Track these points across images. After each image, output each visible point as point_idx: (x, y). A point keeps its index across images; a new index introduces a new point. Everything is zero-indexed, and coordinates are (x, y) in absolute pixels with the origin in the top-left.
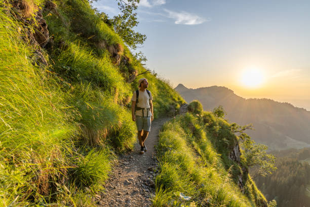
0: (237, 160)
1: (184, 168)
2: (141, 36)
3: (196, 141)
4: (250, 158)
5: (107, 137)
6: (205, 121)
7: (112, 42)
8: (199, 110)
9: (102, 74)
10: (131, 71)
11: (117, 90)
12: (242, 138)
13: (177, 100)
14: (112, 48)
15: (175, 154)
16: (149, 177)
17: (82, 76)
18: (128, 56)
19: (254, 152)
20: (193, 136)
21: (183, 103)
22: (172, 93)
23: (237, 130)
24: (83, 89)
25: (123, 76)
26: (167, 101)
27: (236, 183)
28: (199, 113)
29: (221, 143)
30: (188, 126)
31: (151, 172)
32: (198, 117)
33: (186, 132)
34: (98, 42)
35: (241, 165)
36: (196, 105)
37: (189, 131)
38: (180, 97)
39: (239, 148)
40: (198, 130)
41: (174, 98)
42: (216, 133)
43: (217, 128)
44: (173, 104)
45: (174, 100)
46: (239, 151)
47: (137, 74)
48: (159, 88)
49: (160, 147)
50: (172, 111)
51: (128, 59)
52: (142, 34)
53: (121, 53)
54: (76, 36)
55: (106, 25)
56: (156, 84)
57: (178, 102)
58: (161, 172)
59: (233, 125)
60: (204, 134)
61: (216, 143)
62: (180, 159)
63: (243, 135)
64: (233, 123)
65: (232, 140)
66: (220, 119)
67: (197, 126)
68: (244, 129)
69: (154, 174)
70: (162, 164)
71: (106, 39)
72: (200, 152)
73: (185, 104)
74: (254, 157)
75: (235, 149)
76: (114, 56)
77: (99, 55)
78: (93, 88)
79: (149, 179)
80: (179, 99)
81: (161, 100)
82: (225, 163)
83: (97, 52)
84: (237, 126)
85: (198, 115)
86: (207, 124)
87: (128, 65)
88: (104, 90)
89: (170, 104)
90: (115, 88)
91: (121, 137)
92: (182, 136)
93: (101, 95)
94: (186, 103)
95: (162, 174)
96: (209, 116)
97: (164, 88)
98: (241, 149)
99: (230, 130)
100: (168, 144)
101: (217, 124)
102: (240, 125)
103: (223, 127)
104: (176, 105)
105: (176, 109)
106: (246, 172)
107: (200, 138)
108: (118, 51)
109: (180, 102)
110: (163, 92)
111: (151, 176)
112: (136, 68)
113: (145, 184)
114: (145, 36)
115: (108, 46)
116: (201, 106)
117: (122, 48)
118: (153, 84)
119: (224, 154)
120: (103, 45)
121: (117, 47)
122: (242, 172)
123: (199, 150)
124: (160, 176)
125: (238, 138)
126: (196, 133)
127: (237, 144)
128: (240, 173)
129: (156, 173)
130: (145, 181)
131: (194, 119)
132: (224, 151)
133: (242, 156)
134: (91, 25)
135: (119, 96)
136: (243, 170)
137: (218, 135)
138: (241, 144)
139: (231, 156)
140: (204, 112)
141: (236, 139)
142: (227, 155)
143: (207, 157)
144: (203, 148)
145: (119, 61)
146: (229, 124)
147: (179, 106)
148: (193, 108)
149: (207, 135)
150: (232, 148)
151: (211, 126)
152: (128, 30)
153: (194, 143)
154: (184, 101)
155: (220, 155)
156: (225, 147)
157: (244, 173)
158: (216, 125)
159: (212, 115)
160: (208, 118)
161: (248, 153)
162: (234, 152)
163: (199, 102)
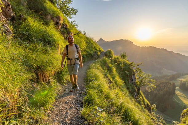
0: (134, 83)
1: (101, 92)
2: (74, 10)
3: (109, 74)
4: (141, 82)
5: (54, 75)
6: (115, 62)
7: (55, 15)
8: (111, 55)
9: (49, 36)
10: (69, 33)
11: (60, 46)
12: (137, 70)
14: (55, 19)
15: (96, 83)
16: (80, 98)
17: (36, 38)
18: (66, 23)
19: (144, 78)
20: (107, 71)
21: (102, 51)
22: (95, 46)
23: (134, 66)
24: (37, 47)
25: (64, 36)
26: (92, 50)
27: (133, 96)
28: (111, 57)
29: (124, 74)
30: (105, 65)
31: (81, 95)
32: (111, 59)
33: (103, 69)
34: (46, 15)
35: (136, 86)
36: (110, 52)
37: (105, 68)
38: (100, 47)
39: (135, 77)
40: (111, 67)
41: (96, 48)
42: (121, 68)
43: (122, 65)
44: (96, 52)
45: (96, 49)
46: (135, 78)
48: (87, 42)
49: (87, 79)
50: (95, 56)
51: (67, 25)
52: (75, 9)
53: (61, 22)
54: (31, 12)
55: (51, 4)
56: (85, 40)
57: (99, 51)
59: (132, 63)
60: (114, 70)
61: (122, 74)
62: (99, 86)
63: (137, 69)
64: (132, 62)
65: (131, 72)
66: (124, 60)
67: (110, 65)
68: (138, 66)
69: (83, 96)
70: (88, 89)
71: (51, 13)
72: (112, 81)
73: (103, 52)
74: (143, 81)
75: (132, 77)
76: (57, 24)
77: (47, 24)
78: (44, 46)
79: (80, 99)
80: (99, 49)
81: (88, 50)
82: (127, 85)
83: (46, 22)
84: (134, 64)
85: (111, 58)
86: (116, 64)
87: (66, 29)
88: (51, 46)
89: (94, 52)
90: (58, 45)
91: (63, 75)
92: (101, 71)
93: (49, 49)
94: (104, 51)
95: (88, 96)
96: (118, 58)
97: (90, 43)
98: (136, 77)
99: (130, 66)
100: (92, 77)
101: (122, 63)
102: (136, 63)
103: (126, 64)
104: (98, 53)
105: (97, 55)
106: (139, 90)
107: (112, 72)
108: (59, 21)
109: (100, 51)
110: (90, 45)
112: (72, 31)
113: (78, 102)
114: (77, 10)
115: (52, 18)
116: (113, 52)
117: (62, 19)
118: (83, 40)
119: (127, 80)
120: (49, 17)
121: (58, 18)
122: (136, 90)
123: (111, 79)
124: (86, 97)
125: (134, 71)
126: (109, 69)
127: (134, 74)
128: (135, 91)
129: (84, 95)
130: (77, 100)
131: (108, 61)
132: (126, 79)
133: (136, 81)
134: (41, 4)
135: (61, 49)
136: (137, 89)
137: (123, 69)
138: (136, 74)
139: (130, 81)
140: (114, 56)
141: (133, 71)
142: (128, 81)
143: (116, 83)
144: (113, 78)
145: (60, 27)
146: (130, 63)
147: (99, 53)
148: (108, 54)
149: (116, 70)
151: (119, 65)
152: (66, 6)
153: (108, 75)
154: (102, 50)
155: (124, 81)
156: (127, 76)
157: (138, 90)
159: (119, 58)
160: (116, 60)
161: (141, 79)
162: (132, 78)
163: (111, 51)
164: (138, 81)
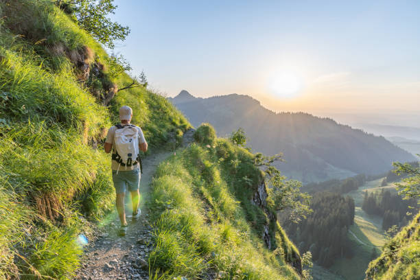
0: (263, 205)
1: (188, 236)
2: (122, 29)
3: (206, 187)
4: (279, 200)
5: (75, 199)
6: (220, 154)
7: (76, 44)
8: (210, 138)
9: (61, 100)
10: (107, 86)
11: (87, 123)
12: (268, 173)
13: (179, 124)
14: (75, 54)
15: (176, 213)
16: (139, 255)
17: (28, 107)
18: (101, 61)
19: (285, 191)
20: (201, 178)
21: (187, 127)
22: (172, 114)
23: (263, 162)
24: (32, 131)
25: (95, 95)
26: (164, 126)
27: (260, 237)
28: (210, 142)
29: (241, 183)
30: (194, 164)
31: (142, 247)
32: (209, 149)
33: (191, 173)
34: (51, 45)
35: (268, 211)
36: (206, 130)
37: (196, 171)
38: (183, 117)
39: (265, 188)
40: (209, 168)
41: (174, 120)
42: (234, 169)
43: (236, 163)
44: (173, 130)
45: (174, 124)
46: (266, 191)
47: (116, 90)
48: (151, 106)
49: (154, 204)
50: (171, 142)
51: (102, 66)
52: (123, 26)
53: (90, 61)
54: (14, 38)
56: (147, 102)
57: (180, 128)
58: (156, 245)
59: (258, 156)
60: (217, 174)
61: (234, 184)
62: (183, 221)
63: (270, 169)
64: (258, 153)
65: (257, 179)
66: (241, 148)
67: (208, 163)
68: (272, 161)
69: (147, 250)
70: (157, 231)
71: (66, 40)
72: (211, 202)
73: (190, 129)
74: (284, 199)
75: (259, 190)
76: (80, 65)
77: (54, 67)
78: (49, 127)
79: (139, 257)
80: (181, 122)
81: (155, 126)
82: (245, 209)
83: (51, 62)
84: (262, 157)
85: (209, 146)
86: (222, 159)
87: (101, 76)
88: (67, 127)
89: (168, 131)
90: (84, 121)
92: (186, 180)
93: (60, 134)
94: (192, 127)
95: (158, 248)
96: (225, 145)
97: (159, 107)
98: (267, 189)
99: (253, 163)
100: (165, 199)
101: (236, 156)
102: (266, 156)
103: (243, 159)
104: (178, 133)
105: (177, 139)
106: (273, 219)
107: (212, 179)
108: (86, 58)
109: (186, 130)
110: (158, 113)
111: (142, 253)
112: (115, 81)
113: (134, 267)
114: (128, 28)
115: (68, 51)
116: (213, 130)
117: (92, 52)
118: (142, 102)
119: (245, 199)
120: (60, 49)
121: (83, 51)
122: (268, 220)
123: (210, 199)
124: (154, 253)
125: (264, 174)
126: (206, 174)
127: (263, 183)
128: (266, 222)
129: (148, 247)
130: (133, 262)
131: (202, 152)
132: (245, 194)
133: (268, 199)
134: (39, 15)
135: (90, 131)
136: (270, 218)
137: (236, 172)
138: (267, 183)
139: (254, 199)
140: (217, 139)
141: (261, 176)
142: (249, 199)
143: (221, 208)
144: (215, 195)
145: (88, 73)
146: (252, 155)
147: (181, 133)
148: (202, 137)
149: (222, 175)
150: (255, 189)
151: (227, 160)
152: (100, 16)
153: (203, 189)
154: (189, 125)
155: (239, 202)
156: (246, 188)
157: (271, 221)
158: (234, 159)
159: (229, 144)
160: (223, 149)
161: (278, 193)
162: (258, 193)
163: (210, 127)
164: (271, 199)
